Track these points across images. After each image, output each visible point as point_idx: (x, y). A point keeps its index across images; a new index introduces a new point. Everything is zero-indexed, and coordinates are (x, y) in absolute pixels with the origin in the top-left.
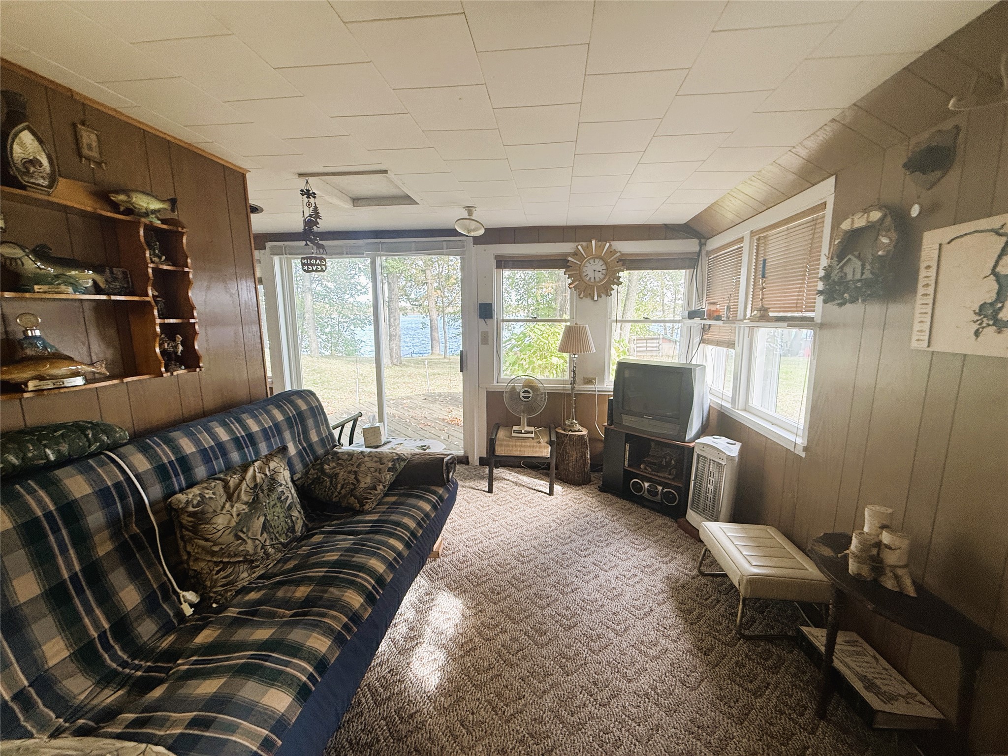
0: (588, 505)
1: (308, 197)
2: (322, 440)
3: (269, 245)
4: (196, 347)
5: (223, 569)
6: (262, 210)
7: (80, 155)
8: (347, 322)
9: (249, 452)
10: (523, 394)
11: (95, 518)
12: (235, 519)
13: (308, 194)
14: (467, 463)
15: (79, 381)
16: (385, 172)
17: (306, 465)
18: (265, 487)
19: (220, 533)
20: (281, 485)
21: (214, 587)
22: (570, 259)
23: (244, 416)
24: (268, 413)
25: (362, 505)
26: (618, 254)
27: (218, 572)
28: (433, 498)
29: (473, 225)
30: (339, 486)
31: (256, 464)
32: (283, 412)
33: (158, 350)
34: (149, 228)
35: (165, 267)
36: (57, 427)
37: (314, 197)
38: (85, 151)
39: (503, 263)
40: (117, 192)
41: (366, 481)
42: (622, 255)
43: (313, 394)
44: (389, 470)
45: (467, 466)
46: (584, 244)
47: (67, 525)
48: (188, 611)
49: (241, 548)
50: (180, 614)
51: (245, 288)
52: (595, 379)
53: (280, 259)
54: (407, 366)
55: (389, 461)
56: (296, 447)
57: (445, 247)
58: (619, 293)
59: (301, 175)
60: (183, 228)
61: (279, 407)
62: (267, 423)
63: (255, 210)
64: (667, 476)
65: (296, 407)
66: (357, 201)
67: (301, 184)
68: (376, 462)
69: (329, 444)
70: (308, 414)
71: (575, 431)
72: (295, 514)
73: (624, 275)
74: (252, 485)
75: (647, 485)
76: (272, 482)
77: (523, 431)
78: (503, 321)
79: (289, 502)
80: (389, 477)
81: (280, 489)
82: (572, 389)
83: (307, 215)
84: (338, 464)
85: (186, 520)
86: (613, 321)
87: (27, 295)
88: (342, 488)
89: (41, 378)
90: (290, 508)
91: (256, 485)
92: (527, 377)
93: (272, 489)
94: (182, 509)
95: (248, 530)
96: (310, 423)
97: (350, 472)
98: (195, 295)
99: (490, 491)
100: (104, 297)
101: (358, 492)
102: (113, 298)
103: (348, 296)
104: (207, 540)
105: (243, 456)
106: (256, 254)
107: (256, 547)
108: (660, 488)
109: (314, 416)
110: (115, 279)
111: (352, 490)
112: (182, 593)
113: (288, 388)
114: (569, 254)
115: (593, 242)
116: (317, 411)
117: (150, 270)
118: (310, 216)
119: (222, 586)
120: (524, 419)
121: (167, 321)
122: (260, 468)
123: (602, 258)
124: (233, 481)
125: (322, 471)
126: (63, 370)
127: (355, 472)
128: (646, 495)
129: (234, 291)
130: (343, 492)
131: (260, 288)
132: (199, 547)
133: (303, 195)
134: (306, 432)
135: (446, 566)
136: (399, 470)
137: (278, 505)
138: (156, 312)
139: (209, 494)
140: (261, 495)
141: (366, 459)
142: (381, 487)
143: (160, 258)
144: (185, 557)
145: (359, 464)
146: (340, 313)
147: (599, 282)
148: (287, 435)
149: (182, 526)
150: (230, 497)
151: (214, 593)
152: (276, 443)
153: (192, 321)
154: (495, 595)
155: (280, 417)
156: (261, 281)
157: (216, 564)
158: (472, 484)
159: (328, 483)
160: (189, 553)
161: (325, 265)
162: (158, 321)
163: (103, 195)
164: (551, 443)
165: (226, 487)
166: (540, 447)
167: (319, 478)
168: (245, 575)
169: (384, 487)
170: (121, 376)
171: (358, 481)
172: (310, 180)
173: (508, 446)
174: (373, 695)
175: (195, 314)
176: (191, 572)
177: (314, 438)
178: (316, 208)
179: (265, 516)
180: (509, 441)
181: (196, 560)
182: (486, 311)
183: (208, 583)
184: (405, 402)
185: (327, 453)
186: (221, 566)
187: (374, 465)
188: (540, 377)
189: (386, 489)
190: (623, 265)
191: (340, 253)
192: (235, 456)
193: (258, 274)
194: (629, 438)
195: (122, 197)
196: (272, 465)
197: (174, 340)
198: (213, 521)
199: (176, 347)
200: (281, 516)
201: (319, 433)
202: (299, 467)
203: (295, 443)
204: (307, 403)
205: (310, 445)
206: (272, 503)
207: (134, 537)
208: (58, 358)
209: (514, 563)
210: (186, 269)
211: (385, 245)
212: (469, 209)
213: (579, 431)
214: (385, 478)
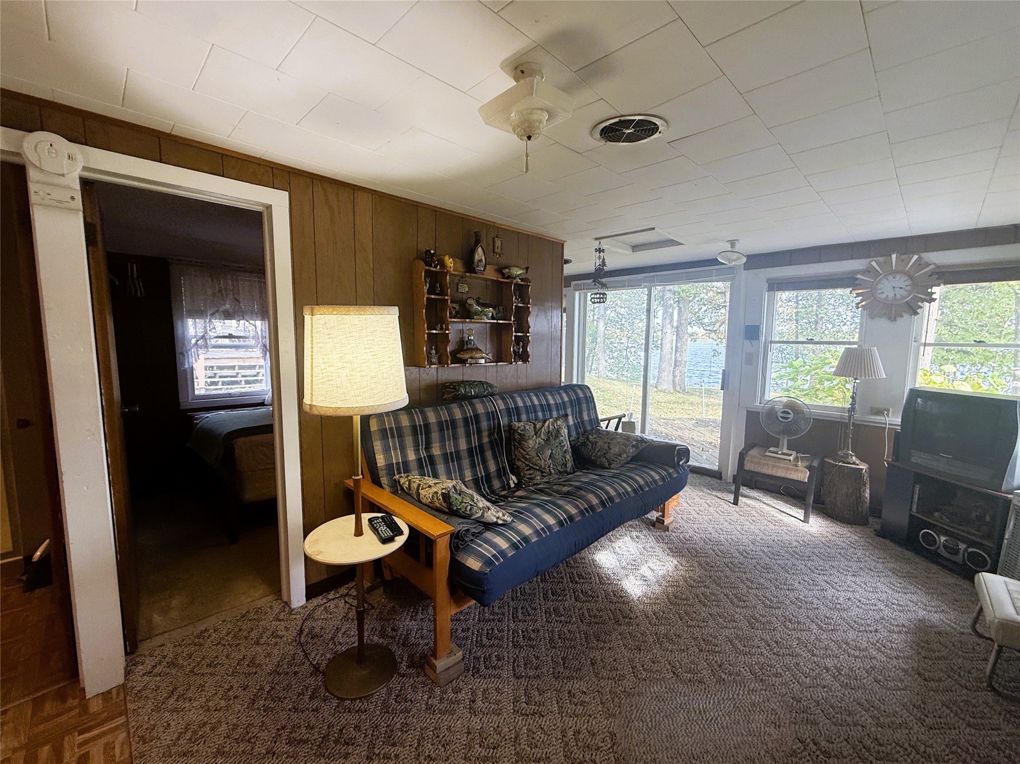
0: (851, 542)
1: (600, 253)
2: (590, 420)
3: (573, 283)
4: (528, 349)
5: (529, 470)
6: (571, 261)
7: (494, 252)
8: (634, 347)
9: (547, 414)
10: (781, 415)
11: (484, 424)
12: (537, 445)
13: (600, 250)
14: (720, 478)
15: (483, 361)
16: (653, 229)
17: (578, 434)
18: (554, 435)
19: (530, 449)
20: (562, 436)
21: (524, 477)
22: (859, 276)
23: (547, 393)
24: (560, 394)
25: (610, 464)
26: (932, 267)
27: (527, 470)
28: (664, 473)
29: (735, 256)
30: (597, 450)
31: (550, 420)
32: (568, 396)
33: (512, 349)
34: (517, 285)
35: (520, 305)
36: (474, 382)
37: (604, 252)
38: (496, 250)
39: (776, 286)
40: (505, 268)
41: (616, 450)
42: (938, 267)
43: (588, 388)
44: (633, 446)
45: (719, 481)
46: (881, 259)
47: (476, 424)
48: (512, 485)
49: (538, 462)
50: (509, 484)
51: (555, 315)
52: (888, 411)
53: (580, 294)
54: (692, 394)
55: (634, 440)
56: (574, 421)
57: (714, 274)
58: (931, 312)
59: (596, 239)
60: (530, 282)
61: (567, 393)
62: (559, 400)
63: (567, 262)
64: (973, 531)
65: (577, 394)
66: (635, 248)
67: (596, 244)
68: (624, 439)
69: (595, 425)
70: (583, 401)
71: (850, 464)
72: (568, 457)
73: (938, 291)
74: (547, 431)
75: (943, 539)
76: (558, 432)
77: (780, 452)
78: (771, 342)
79: (565, 448)
80: (632, 451)
81: (561, 438)
82: (850, 417)
83: (597, 265)
84: (598, 436)
85: (517, 436)
86: (921, 345)
87: (473, 320)
88: (598, 451)
89: (472, 358)
90: (565, 452)
91: (549, 431)
92: (790, 399)
93: (557, 437)
94: (516, 430)
95: (543, 454)
96: (584, 406)
97: (605, 443)
98: (531, 320)
99: (736, 503)
100: (495, 321)
101: (608, 456)
102: (499, 321)
103: (638, 321)
104: (524, 450)
105: (544, 415)
106: (564, 290)
107: (546, 465)
108: (962, 546)
109: (587, 403)
110: (499, 312)
111: (605, 454)
112: (511, 475)
113: (575, 382)
114: (857, 272)
115: (894, 256)
116: (590, 400)
117: (514, 307)
118: (600, 265)
119: (528, 478)
120: (783, 441)
121: (517, 334)
122: (552, 423)
123: (906, 273)
124: (539, 425)
125: (588, 438)
126: (478, 355)
127: (609, 443)
128: (942, 551)
129: (549, 318)
130: (599, 454)
131: (564, 315)
132: (520, 452)
133: (596, 251)
134: (581, 413)
135: (672, 537)
136: (641, 449)
137: (559, 447)
138: (513, 329)
139: (527, 427)
140: (551, 438)
141: (618, 436)
142: (625, 456)
143: (518, 300)
144: (514, 457)
145: (613, 439)
146: (629, 338)
147: (900, 300)
148: (569, 411)
149: (515, 440)
150: (536, 434)
151: (524, 480)
152: (562, 412)
153: (528, 334)
154: (707, 566)
155: (566, 399)
156: (565, 310)
157: (527, 465)
158: (719, 494)
159: (590, 447)
160: (516, 455)
161: (606, 298)
162: (514, 334)
163: (500, 271)
164: (810, 468)
165: (535, 427)
166: (797, 471)
167: (585, 442)
168: (538, 478)
169: (627, 457)
170: (497, 362)
171: (610, 449)
172: (602, 241)
173: (759, 463)
174: (599, 579)
175: (530, 331)
176: (515, 466)
177: (586, 418)
178: (604, 259)
179: (552, 450)
180: (761, 459)
181: (519, 460)
182: (752, 333)
183: (522, 474)
184: (675, 422)
185: (593, 429)
186: (528, 468)
187: (622, 441)
188: (807, 402)
189: (629, 459)
190: (938, 279)
191: (622, 286)
192: (540, 414)
193: (564, 306)
194: (920, 478)
195: (507, 270)
196: (559, 423)
197: (519, 345)
198: (528, 441)
199: (519, 349)
200: (560, 454)
201: (589, 415)
202: (574, 433)
203: (573, 418)
204: (584, 393)
205: (583, 422)
206: (556, 445)
207: (496, 439)
208: (477, 350)
209: (736, 554)
210: (529, 306)
211: (659, 278)
212: (733, 243)
213: (854, 463)
214: (629, 451)
